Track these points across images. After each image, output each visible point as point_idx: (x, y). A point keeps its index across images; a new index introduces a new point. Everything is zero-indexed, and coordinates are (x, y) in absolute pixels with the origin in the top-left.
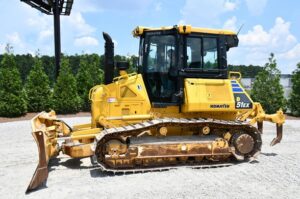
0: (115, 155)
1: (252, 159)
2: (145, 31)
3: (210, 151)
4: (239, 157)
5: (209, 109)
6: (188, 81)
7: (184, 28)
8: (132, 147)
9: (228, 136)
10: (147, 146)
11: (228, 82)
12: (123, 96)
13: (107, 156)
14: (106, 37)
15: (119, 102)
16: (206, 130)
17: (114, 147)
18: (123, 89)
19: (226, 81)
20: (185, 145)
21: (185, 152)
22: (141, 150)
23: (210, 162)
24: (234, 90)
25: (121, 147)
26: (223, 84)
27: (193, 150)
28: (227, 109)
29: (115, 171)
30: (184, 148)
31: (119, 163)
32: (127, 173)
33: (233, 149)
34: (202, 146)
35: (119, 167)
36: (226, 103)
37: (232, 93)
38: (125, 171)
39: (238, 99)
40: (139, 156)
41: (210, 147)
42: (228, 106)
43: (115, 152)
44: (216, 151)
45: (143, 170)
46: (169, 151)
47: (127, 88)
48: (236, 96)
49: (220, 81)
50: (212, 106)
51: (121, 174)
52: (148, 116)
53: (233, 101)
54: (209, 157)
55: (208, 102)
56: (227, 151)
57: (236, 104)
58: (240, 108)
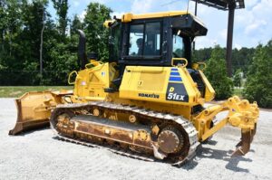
3: (130, 140)
5: (137, 97)
6: (127, 68)
7: (124, 17)
8: (72, 121)
9: (156, 129)
11: (168, 69)
12: (90, 80)
15: (88, 85)
18: (91, 75)
19: (166, 68)
20: (110, 129)
21: (108, 135)
22: (76, 125)
24: (171, 79)
25: (65, 120)
26: (161, 72)
27: (116, 135)
30: (107, 131)
31: (65, 132)
32: (67, 141)
33: (157, 144)
34: (123, 133)
36: (156, 92)
37: (167, 82)
39: (172, 89)
41: (131, 136)
42: (158, 97)
46: (96, 131)
47: (93, 75)
49: (160, 69)
53: (165, 91)
54: (131, 146)
55: (136, 90)
56: (149, 144)
57: (167, 95)
58: (172, 100)
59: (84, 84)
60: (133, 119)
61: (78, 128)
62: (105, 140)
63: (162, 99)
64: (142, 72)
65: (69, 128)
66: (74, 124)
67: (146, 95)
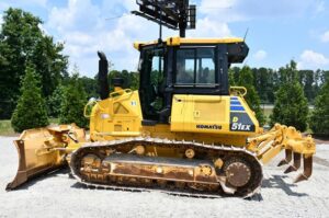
0: (88, 169)
2: (141, 46)
3: (191, 178)
4: (228, 190)
5: (194, 129)
6: (176, 97)
7: (171, 40)
8: (105, 163)
9: (219, 162)
10: (120, 164)
11: (226, 98)
12: (116, 112)
13: (82, 169)
14: (100, 54)
15: (112, 117)
17: (89, 161)
18: (117, 105)
19: (224, 97)
20: (162, 168)
21: (161, 175)
22: (113, 166)
23: (193, 191)
24: (232, 108)
25: (95, 162)
26: (219, 101)
27: (171, 174)
28: (218, 131)
29: (88, 184)
30: (159, 170)
31: (94, 177)
32: (99, 188)
33: (223, 179)
34: (181, 170)
35: (93, 180)
36: (218, 123)
37: (228, 111)
38: (97, 186)
39: (235, 119)
40: (111, 173)
41: (191, 173)
42: (220, 128)
43: (88, 165)
44: (199, 178)
45: (114, 187)
46: (142, 172)
47: (120, 105)
48: (232, 115)
49: (217, 98)
50: (198, 126)
53: (228, 122)
54: (191, 184)
55: (193, 121)
56: (214, 180)
57: (231, 125)
58: (237, 130)
59: (106, 116)
60: (190, 154)
61: (115, 171)
62: (154, 181)
63: (225, 130)
64: (196, 101)
65: (101, 172)
66: (109, 166)
67: (206, 127)
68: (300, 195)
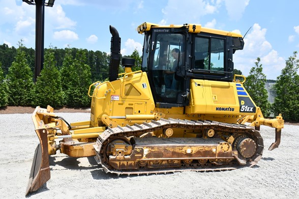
0: (120, 156)
1: (253, 163)
2: (153, 28)
3: (214, 155)
4: (242, 162)
5: (214, 111)
6: (195, 82)
7: (194, 27)
8: (138, 148)
9: (231, 139)
10: (153, 148)
11: (233, 85)
12: (127, 94)
13: (111, 157)
14: (112, 30)
15: (123, 100)
16: (211, 133)
17: (120, 147)
18: (128, 87)
19: (231, 83)
20: (191, 148)
22: (146, 151)
23: (213, 166)
24: (239, 93)
25: (126, 148)
26: (228, 87)
28: (232, 112)
29: (119, 173)
30: (189, 151)
31: (123, 165)
33: (236, 153)
34: (207, 149)
35: (123, 168)
36: (231, 106)
37: (237, 96)
38: (129, 173)
39: (243, 102)
40: (144, 158)
41: (214, 150)
42: (233, 110)
43: (120, 153)
44: (221, 154)
45: (147, 173)
46: (174, 154)
47: (132, 86)
49: (226, 84)
50: (217, 109)
51: (126, 176)
52: (153, 116)
53: (238, 105)
55: (213, 104)
56: (230, 154)
57: (240, 108)
58: (244, 112)
61: (148, 156)
62: (182, 161)
63: (237, 111)
64: (213, 86)
67: (223, 109)
68: (272, 159)
